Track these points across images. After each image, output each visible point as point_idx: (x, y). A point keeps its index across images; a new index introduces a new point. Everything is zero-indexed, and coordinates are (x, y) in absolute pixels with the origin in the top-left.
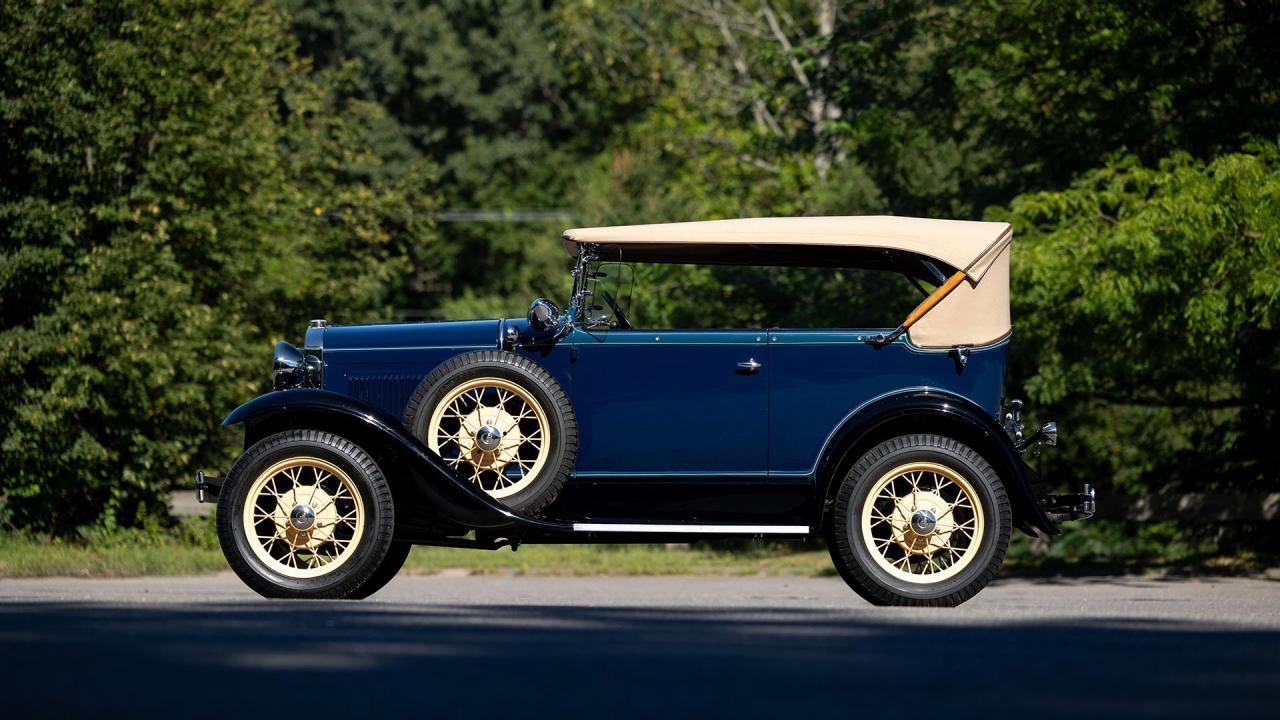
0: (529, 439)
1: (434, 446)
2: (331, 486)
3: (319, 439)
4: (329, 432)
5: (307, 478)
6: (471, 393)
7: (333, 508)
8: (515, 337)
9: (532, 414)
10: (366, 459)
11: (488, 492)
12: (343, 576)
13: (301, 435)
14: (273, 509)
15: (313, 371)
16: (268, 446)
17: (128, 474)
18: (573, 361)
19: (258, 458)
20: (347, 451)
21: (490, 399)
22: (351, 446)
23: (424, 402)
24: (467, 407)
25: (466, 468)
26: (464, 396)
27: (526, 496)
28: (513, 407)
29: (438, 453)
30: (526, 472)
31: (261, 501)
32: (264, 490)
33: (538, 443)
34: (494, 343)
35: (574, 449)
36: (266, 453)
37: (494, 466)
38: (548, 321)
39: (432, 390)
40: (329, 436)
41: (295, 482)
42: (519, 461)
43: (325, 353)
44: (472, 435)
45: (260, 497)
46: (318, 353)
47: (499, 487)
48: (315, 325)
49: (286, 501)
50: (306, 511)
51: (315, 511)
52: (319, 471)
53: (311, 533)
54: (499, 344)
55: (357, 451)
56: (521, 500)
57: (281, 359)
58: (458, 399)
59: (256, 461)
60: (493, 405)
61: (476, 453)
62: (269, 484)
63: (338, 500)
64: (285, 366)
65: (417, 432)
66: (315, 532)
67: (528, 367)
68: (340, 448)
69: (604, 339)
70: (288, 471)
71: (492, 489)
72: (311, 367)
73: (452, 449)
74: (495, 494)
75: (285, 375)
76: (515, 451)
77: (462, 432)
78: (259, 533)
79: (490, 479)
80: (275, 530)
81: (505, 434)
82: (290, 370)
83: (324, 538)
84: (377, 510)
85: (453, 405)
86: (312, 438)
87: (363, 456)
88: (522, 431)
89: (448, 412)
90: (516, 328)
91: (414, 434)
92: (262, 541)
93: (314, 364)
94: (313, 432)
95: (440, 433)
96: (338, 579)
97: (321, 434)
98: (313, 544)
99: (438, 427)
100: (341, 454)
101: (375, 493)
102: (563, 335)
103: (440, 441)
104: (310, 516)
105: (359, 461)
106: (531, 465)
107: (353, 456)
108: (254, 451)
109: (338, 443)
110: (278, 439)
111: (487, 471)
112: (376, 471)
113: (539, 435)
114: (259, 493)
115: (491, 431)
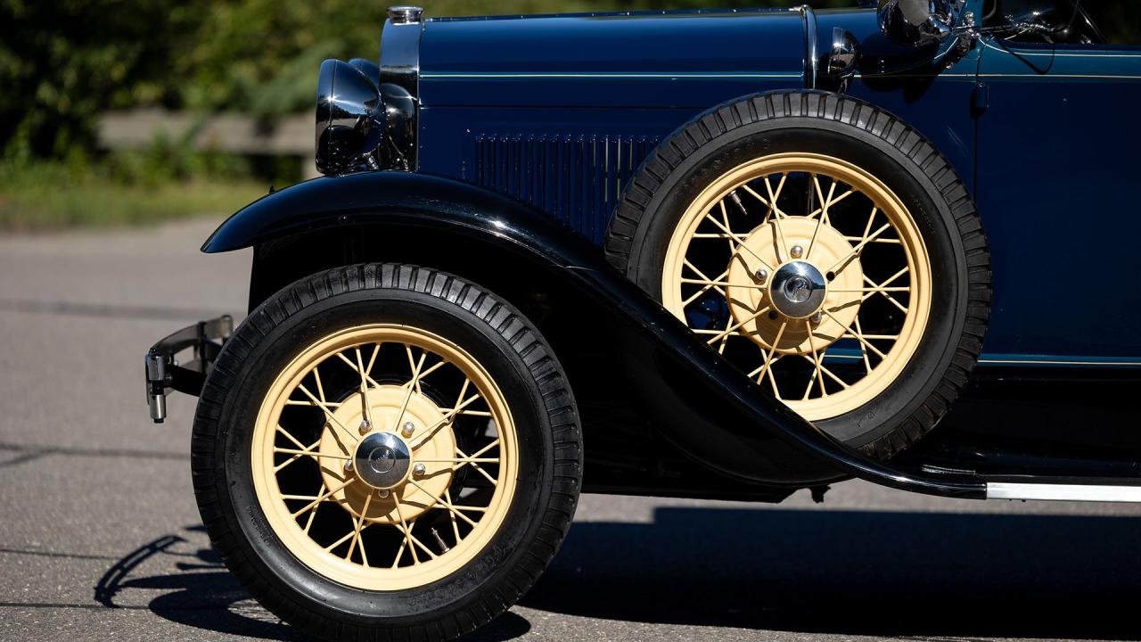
0: (882, 289)
1: (674, 303)
2: (442, 387)
3: (421, 286)
4: (443, 269)
5: (392, 367)
6: (758, 185)
7: (447, 437)
8: (847, 58)
9: (890, 233)
10: (524, 330)
11: (792, 405)
12: (471, 588)
13: (379, 276)
14: (317, 435)
15: (396, 118)
16: (307, 300)
17: (45, 92)
18: (976, 112)
19: (283, 327)
20: (482, 313)
21: (798, 199)
22: (489, 302)
23: (653, 206)
24: (747, 214)
25: (743, 349)
26: (740, 191)
27: (880, 416)
28: (848, 218)
29: (682, 318)
30: (875, 361)
31: (290, 417)
32: (297, 394)
33: (904, 298)
34: (797, 69)
35: (986, 312)
36: (302, 315)
37: (805, 347)
38: (927, 25)
39: (671, 181)
40: (442, 278)
41: (365, 376)
42: (861, 336)
43: (425, 83)
44: (758, 278)
45: (287, 409)
46: (408, 82)
47: (816, 394)
48: (399, 17)
49: (345, 419)
50: (390, 444)
51: (410, 443)
52: (417, 353)
53: (400, 491)
54: (808, 69)
55: (504, 313)
56: (868, 424)
57: (332, 99)
58: (728, 199)
59: (279, 332)
60: (804, 213)
61: (768, 321)
62: (309, 381)
63: (458, 416)
64: (341, 114)
65: (636, 272)
66: (409, 488)
67: (887, 130)
68: (467, 305)
69: (1050, 65)
70: (350, 354)
71: (799, 397)
72: (392, 110)
73: (713, 308)
74: (809, 409)
75: (341, 131)
76: (851, 314)
77: (736, 272)
78: (284, 489)
79: (795, 375)
80: (321, 481)
81: (831, 276)
82: (350, 123)
83: (428, 502)
84: (549, 445)
85: (716, 211)
86: (404, 283)
87: (517, 324)
88: (867, 270)
89: (705, 226)
90: (849, 37)
91: (632, 277)
92: (292, 506)
93: (399, 104)
94: (406, 270)
95: (686, 272)
96: (460, 594)
97: (424, 273)
98: (403, 514)
99: (682, 260)
100: (469, 320)
101: (545, 409)
102: (955, 55)
103: (687, 291)
104: (401, 455)
105: (508, 335)
106: (886, 346)
107: (495, 323)
108: (274, 309)
109: (463, 294)
110: (329, 284)
111: (789, 357)
112: (546, 358)
113: (905, 280)
114: (285, 400)
115: (802, 272)
